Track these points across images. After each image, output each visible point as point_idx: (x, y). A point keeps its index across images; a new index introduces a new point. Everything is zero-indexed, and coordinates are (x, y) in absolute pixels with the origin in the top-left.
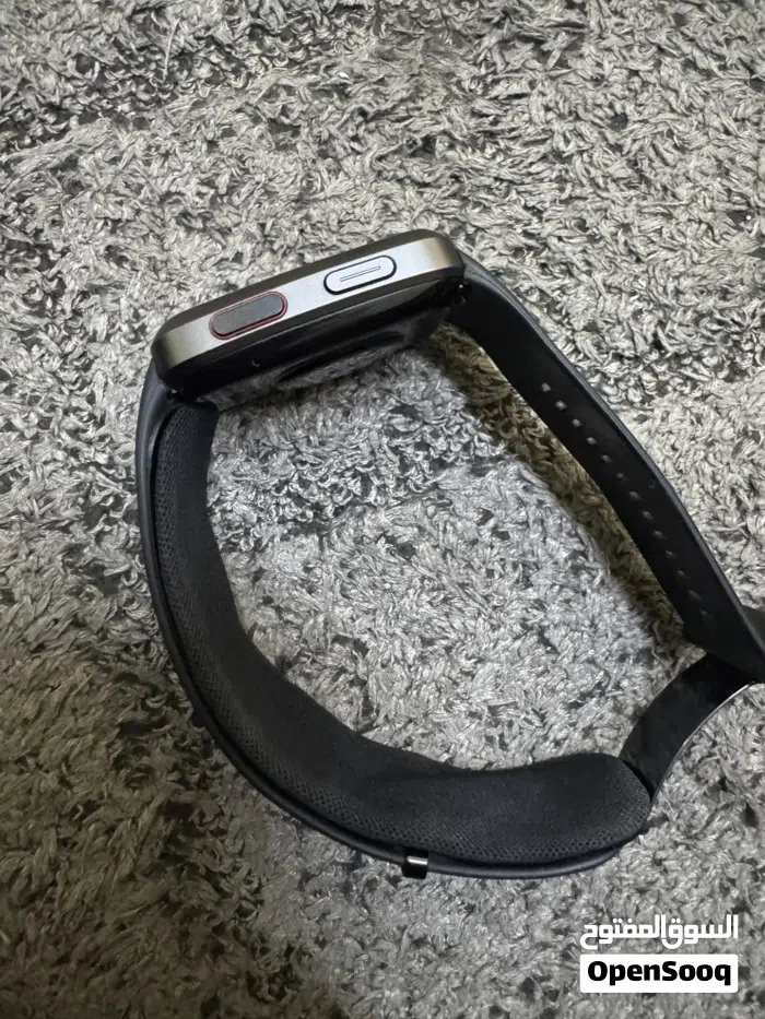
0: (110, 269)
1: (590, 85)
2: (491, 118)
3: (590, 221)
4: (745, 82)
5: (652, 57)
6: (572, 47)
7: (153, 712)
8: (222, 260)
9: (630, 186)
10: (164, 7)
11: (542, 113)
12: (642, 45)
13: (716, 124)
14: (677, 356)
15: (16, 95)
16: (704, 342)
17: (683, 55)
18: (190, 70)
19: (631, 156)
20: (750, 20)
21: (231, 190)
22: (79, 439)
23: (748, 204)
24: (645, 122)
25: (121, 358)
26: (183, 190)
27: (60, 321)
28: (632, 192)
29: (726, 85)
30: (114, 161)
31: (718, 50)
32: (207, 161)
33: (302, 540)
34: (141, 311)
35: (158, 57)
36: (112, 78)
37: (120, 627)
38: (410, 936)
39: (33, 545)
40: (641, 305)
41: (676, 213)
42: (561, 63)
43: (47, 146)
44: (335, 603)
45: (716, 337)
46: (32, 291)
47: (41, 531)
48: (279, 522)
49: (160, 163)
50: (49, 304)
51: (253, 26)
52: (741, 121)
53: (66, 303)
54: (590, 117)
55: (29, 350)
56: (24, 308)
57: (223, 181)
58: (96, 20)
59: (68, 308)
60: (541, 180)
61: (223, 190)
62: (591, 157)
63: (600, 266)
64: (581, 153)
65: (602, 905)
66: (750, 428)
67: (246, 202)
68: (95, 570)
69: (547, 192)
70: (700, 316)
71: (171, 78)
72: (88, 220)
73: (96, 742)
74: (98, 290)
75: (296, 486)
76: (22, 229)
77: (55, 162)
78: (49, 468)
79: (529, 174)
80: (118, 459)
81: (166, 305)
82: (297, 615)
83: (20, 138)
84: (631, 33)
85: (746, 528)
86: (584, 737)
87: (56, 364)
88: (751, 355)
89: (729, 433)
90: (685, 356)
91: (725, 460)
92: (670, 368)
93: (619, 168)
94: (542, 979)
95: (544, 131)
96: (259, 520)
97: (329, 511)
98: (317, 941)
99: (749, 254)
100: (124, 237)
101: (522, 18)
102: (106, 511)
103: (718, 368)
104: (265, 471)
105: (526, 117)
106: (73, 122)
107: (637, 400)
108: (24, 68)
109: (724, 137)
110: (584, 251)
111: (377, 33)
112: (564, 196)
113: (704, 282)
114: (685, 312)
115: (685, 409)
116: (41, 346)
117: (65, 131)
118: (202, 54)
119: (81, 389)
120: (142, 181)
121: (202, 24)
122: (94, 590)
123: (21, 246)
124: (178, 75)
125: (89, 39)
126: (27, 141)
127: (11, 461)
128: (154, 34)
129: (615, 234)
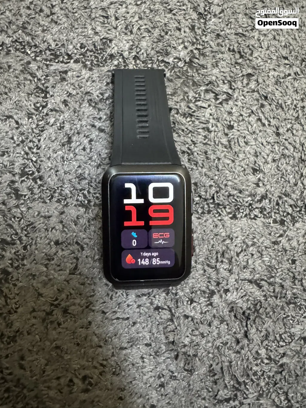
0: (62, 106)
1: (227, 113)
2: (193, 110)
3: (209, 152)
4: (274, 132)
5: (249, 113)
6: (226, 100)
7: (13, 240)
8: (95, 117)
9: (226, 147)
10: (112, 40)
11: (209, 115)
12: (247, 108)
13: (260, 140)
14: (219, 204)
15: (60, 47)
16: (228, 203)
17: (259, 116)
18: (112, 60)
19: (230, 139)
20: (284, 115)
22: (30, 151)
23: (260, 168)
24: (238, 131)
25: (53, 133)
26: (94, 93)
27: (41, 115)
28: (226, 150)
29: (268, 130)
30: (78, 77)
31: (269, 119)
32: (105, 88)
33: (80, 208)
34: (65, 122)
35: (104, 53)
36: (89, 54)
37: (15, 210)
38: (56, 344)
39: (2, 175)
40: (213, 184)
41: (236, 161)
42: (221, 103)
43: (61, 64)
44: (81, 231)
45: (233, 204)
46: (37, 103)
47: (7, 172)
48: (76, 200)
49: (90, 83)
50: (41, 109)
51: (136, 56)
52: (269, 143)
53: (45, 111)
54: (222, 122)
55: (29, 119)
56: (33, 107)
57: (106, 95)
58: (91, 36)
59: (45, 112)
60: (200, 135)
61: (105, 98)
62: (217, 134)
63: (206, 167)
64: (215, 131)
65: (119, 363)
66: (231, 236)
68: (16, 190)
69: (200, 138)
70: (230, 195)
71: (105, 61)
72: (63, 90)
74: (56, 111)
75: (86, 192)
76: (43, 84)
77: (62, 70)
78: (18, 155)
79: (197, 131)
80: (38, 161)
81: (73, 123)
82: (69, 230)
83: (55, 59)
84: (245, 103)
85: (216, 266)
86: (137, 308)
87: (34, 126)
88: (241, 214)
89: (224, 234)
90: (221, 205)
91: (219, 242)
92: (214, 207)
93: (224, 141)
94: (90, 378)
95: (207, 121)
96: (71, 197)
97: (92, 204)
98: (27, 332)
99: (253, 183)
100: (71, 99)
101: (214, 86)
102: (28, 174)
103: (229, 213)
104: (79, 183)
105: (203, 114)
106: (72, 61)
107: (200, 212)
108: (65, 41)
109: (261, 145)
110: (203, 161)
111: (171, 72)
112: (204, 142)
113: (235, 185)
114: (226, 192)
116: (32, 119)
117: (69, 62)
118: (117, 57)
119: (38, 136)
120: (83, 86)
121: (121, 49)
122: (13, 196)
123: (41, 89)
124: (108, 60)
125: (87, 40)
126: (57, 61)
127: (8, 148)
128: (106, 46)
129: (214, 160)
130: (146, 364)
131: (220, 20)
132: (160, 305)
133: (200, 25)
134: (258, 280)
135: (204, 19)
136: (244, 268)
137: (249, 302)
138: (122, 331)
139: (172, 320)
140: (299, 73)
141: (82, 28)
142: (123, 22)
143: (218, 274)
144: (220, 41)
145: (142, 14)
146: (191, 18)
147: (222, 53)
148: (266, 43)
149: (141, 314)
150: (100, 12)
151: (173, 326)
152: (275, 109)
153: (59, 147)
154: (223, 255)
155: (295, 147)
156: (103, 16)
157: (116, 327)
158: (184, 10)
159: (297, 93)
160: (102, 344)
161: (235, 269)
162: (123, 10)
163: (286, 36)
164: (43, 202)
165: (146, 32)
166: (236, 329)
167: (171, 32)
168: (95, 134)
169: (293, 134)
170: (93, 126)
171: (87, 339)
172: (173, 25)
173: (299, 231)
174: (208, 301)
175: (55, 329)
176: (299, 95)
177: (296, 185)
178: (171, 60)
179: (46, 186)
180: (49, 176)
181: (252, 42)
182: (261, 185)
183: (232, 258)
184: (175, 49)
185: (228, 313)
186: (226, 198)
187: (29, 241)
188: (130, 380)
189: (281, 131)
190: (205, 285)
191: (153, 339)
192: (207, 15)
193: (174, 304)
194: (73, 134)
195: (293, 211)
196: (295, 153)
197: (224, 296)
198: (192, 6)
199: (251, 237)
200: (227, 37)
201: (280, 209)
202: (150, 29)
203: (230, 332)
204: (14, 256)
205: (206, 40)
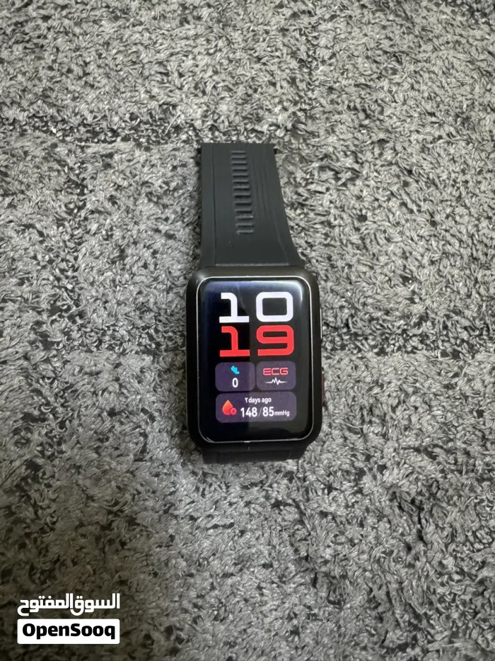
0: (108, 205)
1: (354, 198)
2: (304, 198)
3: (334, 257)
4: (428, 221)
5: (387, 196)
7: (42, 413)
8: (159, 218)
9: (358, 248)
10: (177, 106)
11: (328, 203)
12: (384, 189)
13: (408, 234)
14: (356, 335)
15: (99, 120)
16: (370, 331)
17: (402, 199)
18: (178, 134)
19: (363, 235)
20: (439, 194)
21: (175, 189)
22: (63, 274)
23: (412, 275)
24: (375, 222)
25: (97, 245)
26: (153, 182)
27: (77, 220)
28: (358, 252)
29: (418, 219)
30: (129, 161)
31: (418, 202)
32: (170, 174)
33: (145, 356)
34: (114, 228)
35: (166, 125)
36: (143, 127)
37: (44, 366)
38: (120, 577)
39: (22, 314)
40: (345, 304)
41: (375, 267)
42: (344, 185)
43: (103, 145)
44: (148, 392)
45: (379, 332)
46: (70, 203)
47: (28, 310)
48: (138, 345)
49: (148, 168)
50: (76, 211)
51: (213, 125)
52: (420, 237)
53: (83, 213)
54: (349, 211)
55: (58, 227)
56: (64, 209)
57: (173, 185)
58: (145, 102)
59: (83, 215)
60: (318, 232)
61: (171, 189)
62: (343, 229)
63: (331, 279)
64: (340, 226)
65: (223, 600)
66: (380, 381)
67: (180, 197)
68: (44, 336)
69: (319, 238)
70: (371, 319)
71: (169, 135)
72: (108, 181)
73: (9, 417)
74: (100, 212)
75: (152, 331)
76: (78, 175)
77: (104, 153)
78: (45, 282)
79: (313, 228)
80: (76, 289)
81: (126, 229)
82: (129, 391)
83: (93, 138)
84: (380, 182)
85: (362, 429)
86: (245, 506)
87: (67, 238)
88: (392, 346)
89: (368, 379)
90: (360, 336)
91: (362, 392)
92: (350, 339)
93: (355, 238)
94: (178, 629)
95: (326, 211)
96: (129, 340)
97: (163, 348)
98: (73, 561)
99: (406, 299)
100: (120, 194)
101: (332, 160)
102: (61, 311)
103: (374, 347)
104: (141, 318)
105: (320, 202)
106: (119, 139)
107: (329, 348)
108: (107, 111)
109: (410, 241)
110: (327, 270)
112: (326, 242)
113: (379, 304)
114: (365, 314)
115: (351, 360)
116: (64, 227)
117: (115, 141)
118: (186, 130)
119: (73, 252)
120: (138, 173)
121: (191, 118)
122: (40, 345)
123: (74, 182)
124: (172, 134)
125: (139, 108)
126: (96, 140)
127: (29, 273)
128: (168, 115)
129: (343, 268)
130: (266, 598)
131: (332, 68)
132: (280, 499)
133: (303, 75)
134: (429, 446)
135: (307, 67)
136: (406, 429)
137: (419, 484)
138: (224, 546)
139: (301, 522)
140: (454, 133)
141: (131, 91)
142: (191, 79)
143: (366, 441)
144: (334, 96)
145: (218, 67)
146: (289, 68)
147: (339, 113)
148: (401, 95)
149: (251, 515)
150: (157, 68)
151: (304, 531)
152: (425, 188)
153: (107, 266)
154: (371, 410)
155: (461, 241)
156: (161, 73)
157: (214, 540)
158: (278, 57)
159: (455, 162)
160: (193, 571)
161: (392, 433)
162: (189, 62)
163: (430, 84)
164: (86, 352)
165: (225, 90)
166: (405, 529)
167: (262, 88)
168: (159, 242)
169: (456, 222)
170: (157, 231)
171: (170, 564)
172: (264, 79)
173: (482, 366)
174: (356, 486)
175: (117, 551)
176: (457, 164)
177: (469, 296)
178: (265, 128)
179: (90, 325)
180: (94, 311)
181: (381, 95)
182: (417, 300)
183: (385, 414)
184: (270, 112)
185: (388, 502)
186: (366, 324)
187: (67, 414)
188: (243, 627)
189: (437, 218)
190: (348, 461)
191: (273, 554)
192: (311, 62)
193: (303, 497)
194: (128, 245)
195: (470, 336)
196: (462, 250)
197: (379, 476)
198: (290, 51)
199: (411, 379)
200: (343, 91)
201: (450, 334)
202: (231, 86)
203: (395, 534)
204: (44, 439)
205: (314, 97)
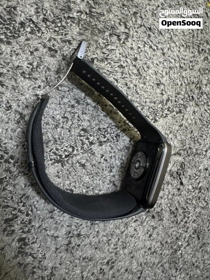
1: (130, 49)
2: (107, 55)
3: (128, 84)
4: (161, 53)
5: (143, 44)
6: (126, 39)
7: (14, 215)
9: (137, 76)
11: (119, 55)
12: (141, 41)
13: (155, 62)
16: (150, 113)
17: (150, 45)
18: (24, 28)
19: (138, 69)
20: (163, 38)
21: (37, 67)
23: (160, 82)
26: (22, 65)
28: (137, 77)
29: (158, 53)
30: (0, 54)
31: (157, 45)
32: (30, 58)
33: (57, 164)
34: (10, 101)
35: (14, 23)
37: (4, 193)
38: (82, 258)
41: (146, 83)
42: (124, 43)
44: (65, 180)
45: (152, 112)
49: (15, 57)
51: (44, 18)
52: (160, 62)
54: (130, 57)
57: (35, 64)
60: (118, 72)
61: (35, 67)
62: (129, 68)
64: (127, 66)
65: (124, 241)
67: (42, 71)
69: (119, 75)
70: (150, 108)
71: (18, 30)
75: (55, 150)
79: (115, 70)
84: (139, 37)
88: (158, 117)
93: (135, 71)
94: (111, 260)
95: (119, 59)
98: (59, 264)
99: (160, 94)
100: (4, 78)
101: (115, 29)
103: (152, 119)
104: (47, 147)
105: (115, 55)
109: (156, 66)
110: (127, 91)
111: (79, 26)
112: (123, 77)
113: (151, 100)
114: (147, 107)
118: (28, 24)
121: (28, 15)
124: (20, 29)
128: (12, 15)
129: (133, 87)
134: (178, 151)
137: (178, 166)
140: (164, 3)
152: (157, 36)
153: (16, 125)
155: (175, 60)
166: (176, 184)
169: (172, 51)
177: (181, 85)
178: (75, 15)
182: (164, 93)
186: (148, 111)
189: (165, 51)
196: (176, 64)
201: (177, 104)
204: (21, 226)
